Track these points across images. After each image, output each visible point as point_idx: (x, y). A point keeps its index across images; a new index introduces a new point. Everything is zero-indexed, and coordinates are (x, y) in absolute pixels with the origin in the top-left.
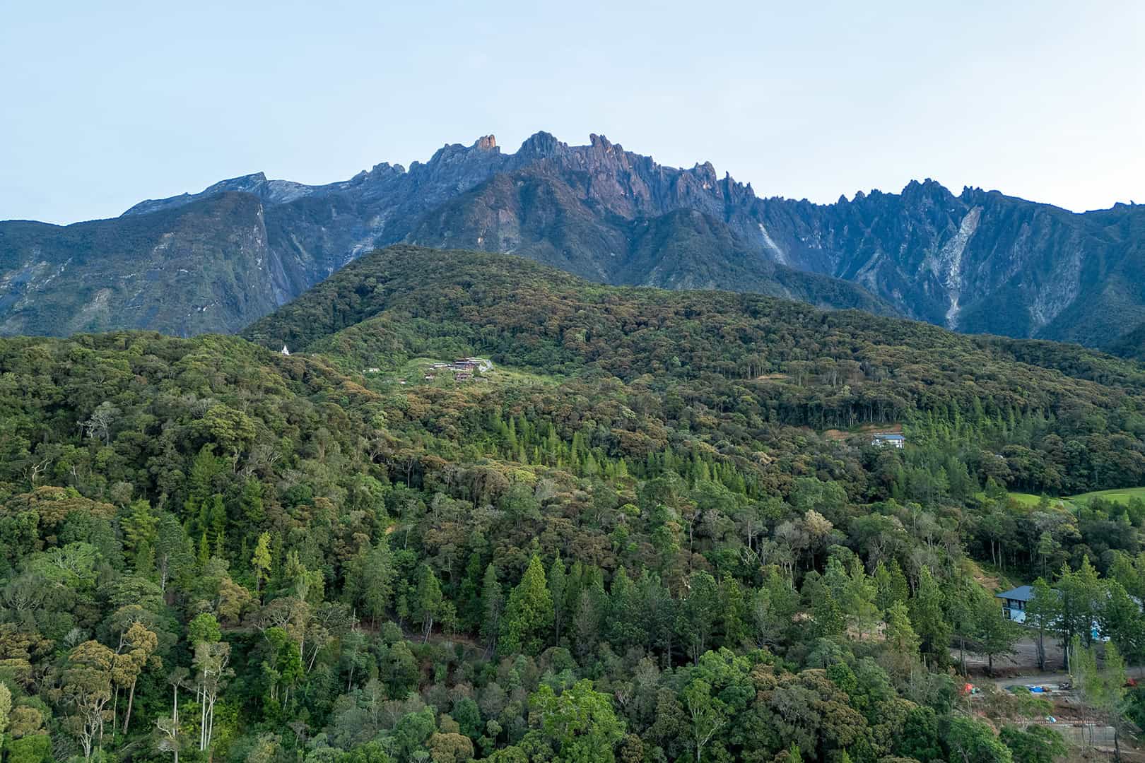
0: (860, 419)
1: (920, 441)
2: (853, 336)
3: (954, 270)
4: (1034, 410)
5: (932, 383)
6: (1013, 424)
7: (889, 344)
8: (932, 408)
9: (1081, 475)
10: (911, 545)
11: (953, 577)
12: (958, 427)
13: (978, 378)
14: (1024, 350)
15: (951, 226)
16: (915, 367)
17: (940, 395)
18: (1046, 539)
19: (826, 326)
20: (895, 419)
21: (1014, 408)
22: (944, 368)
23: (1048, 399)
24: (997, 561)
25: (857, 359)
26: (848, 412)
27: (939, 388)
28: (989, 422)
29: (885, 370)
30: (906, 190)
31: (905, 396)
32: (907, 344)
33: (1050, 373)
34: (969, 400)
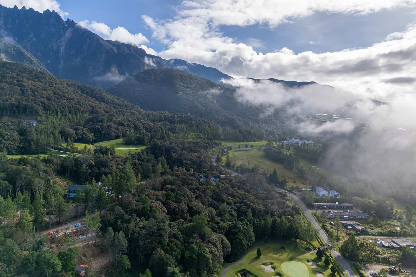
0: (19, 113)
1: (44, 123)
2: (18, 75)
3: (62, 50)
4: (86, 112)
5: (50, 100)
6: (79, 117)
7: (34, 81)
8: (49, 110)
9: (98, 136)
10: (35, 177)
11: (50, 185)
12: (59, 118)
13: (67, 99)
14: (85, 89)
15: (62, 32)
16: (44, 92)
17: (53, 105)
18: (84, 166)
19: (5, 69)
20: (34, 113)
21: (79, 112)
22: (55, 93)
23: (90, 109)
24: (67, 175)
25: (19, 85)
26: (13, 109)
27: (53, 102)
28: (70, 116)
29: (31, 92)
30: (45, 12)
31: (39, 105)
32: (42, 82)
33: (92, 100)
34: (63, 108)
